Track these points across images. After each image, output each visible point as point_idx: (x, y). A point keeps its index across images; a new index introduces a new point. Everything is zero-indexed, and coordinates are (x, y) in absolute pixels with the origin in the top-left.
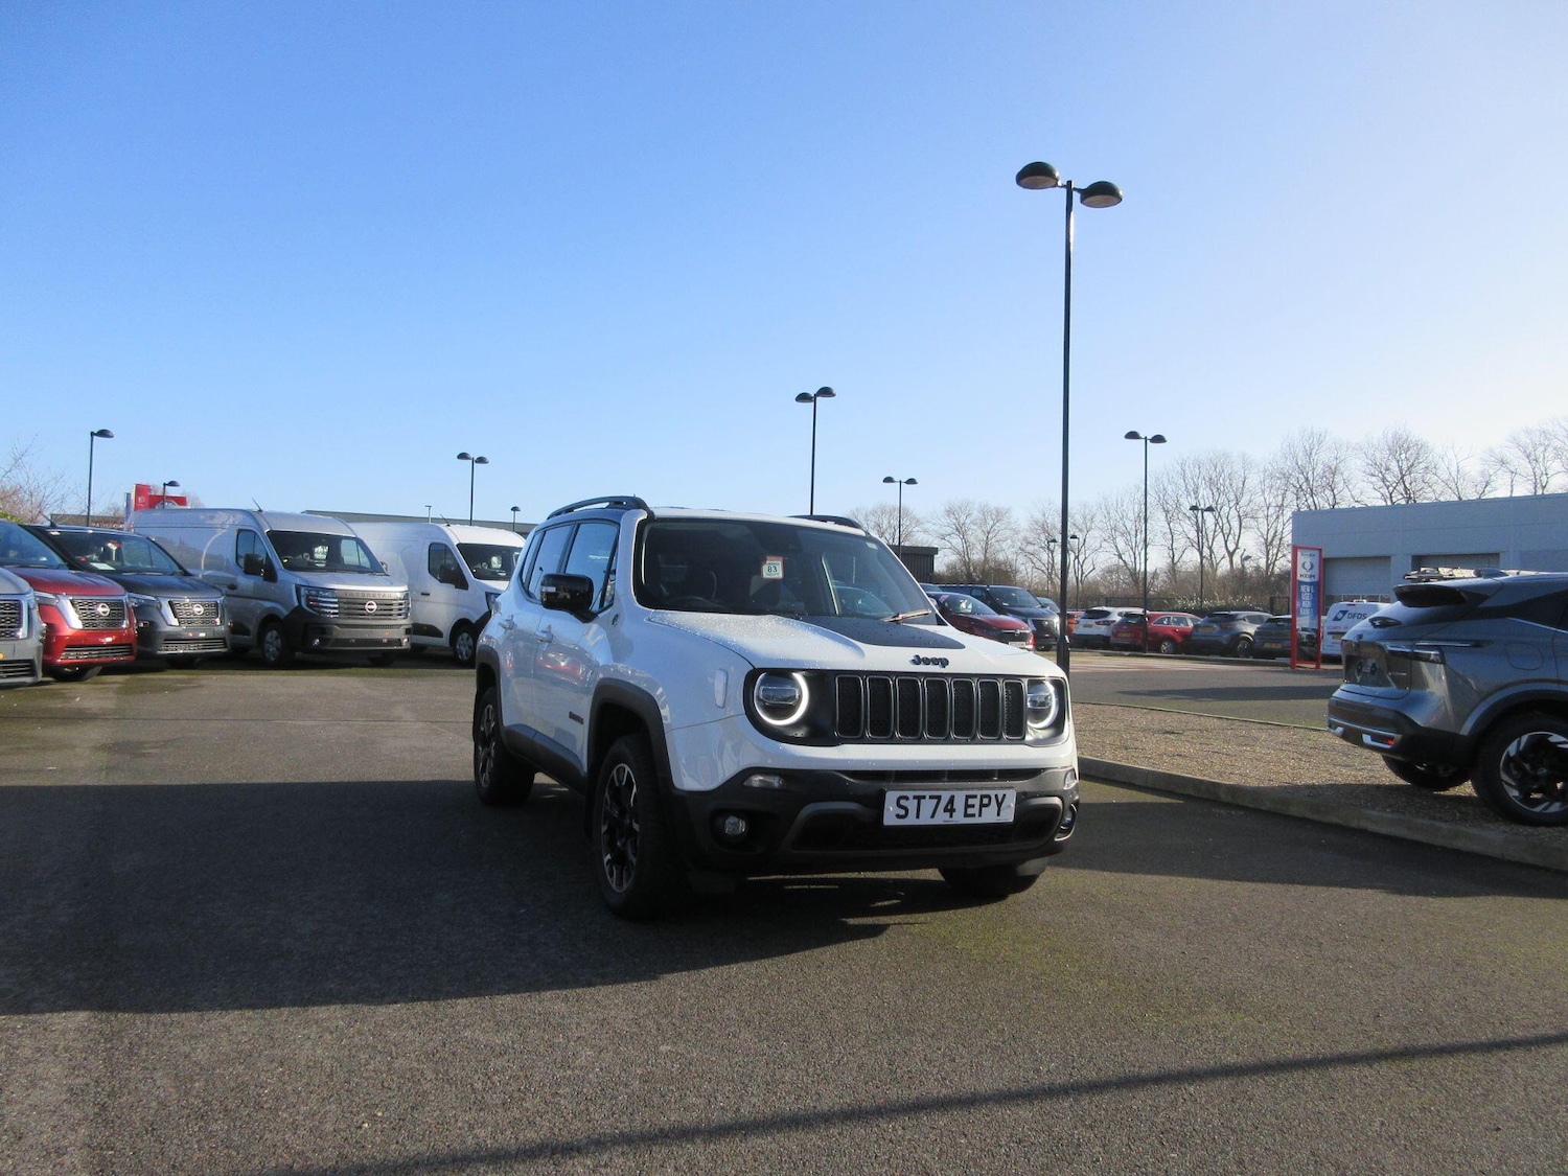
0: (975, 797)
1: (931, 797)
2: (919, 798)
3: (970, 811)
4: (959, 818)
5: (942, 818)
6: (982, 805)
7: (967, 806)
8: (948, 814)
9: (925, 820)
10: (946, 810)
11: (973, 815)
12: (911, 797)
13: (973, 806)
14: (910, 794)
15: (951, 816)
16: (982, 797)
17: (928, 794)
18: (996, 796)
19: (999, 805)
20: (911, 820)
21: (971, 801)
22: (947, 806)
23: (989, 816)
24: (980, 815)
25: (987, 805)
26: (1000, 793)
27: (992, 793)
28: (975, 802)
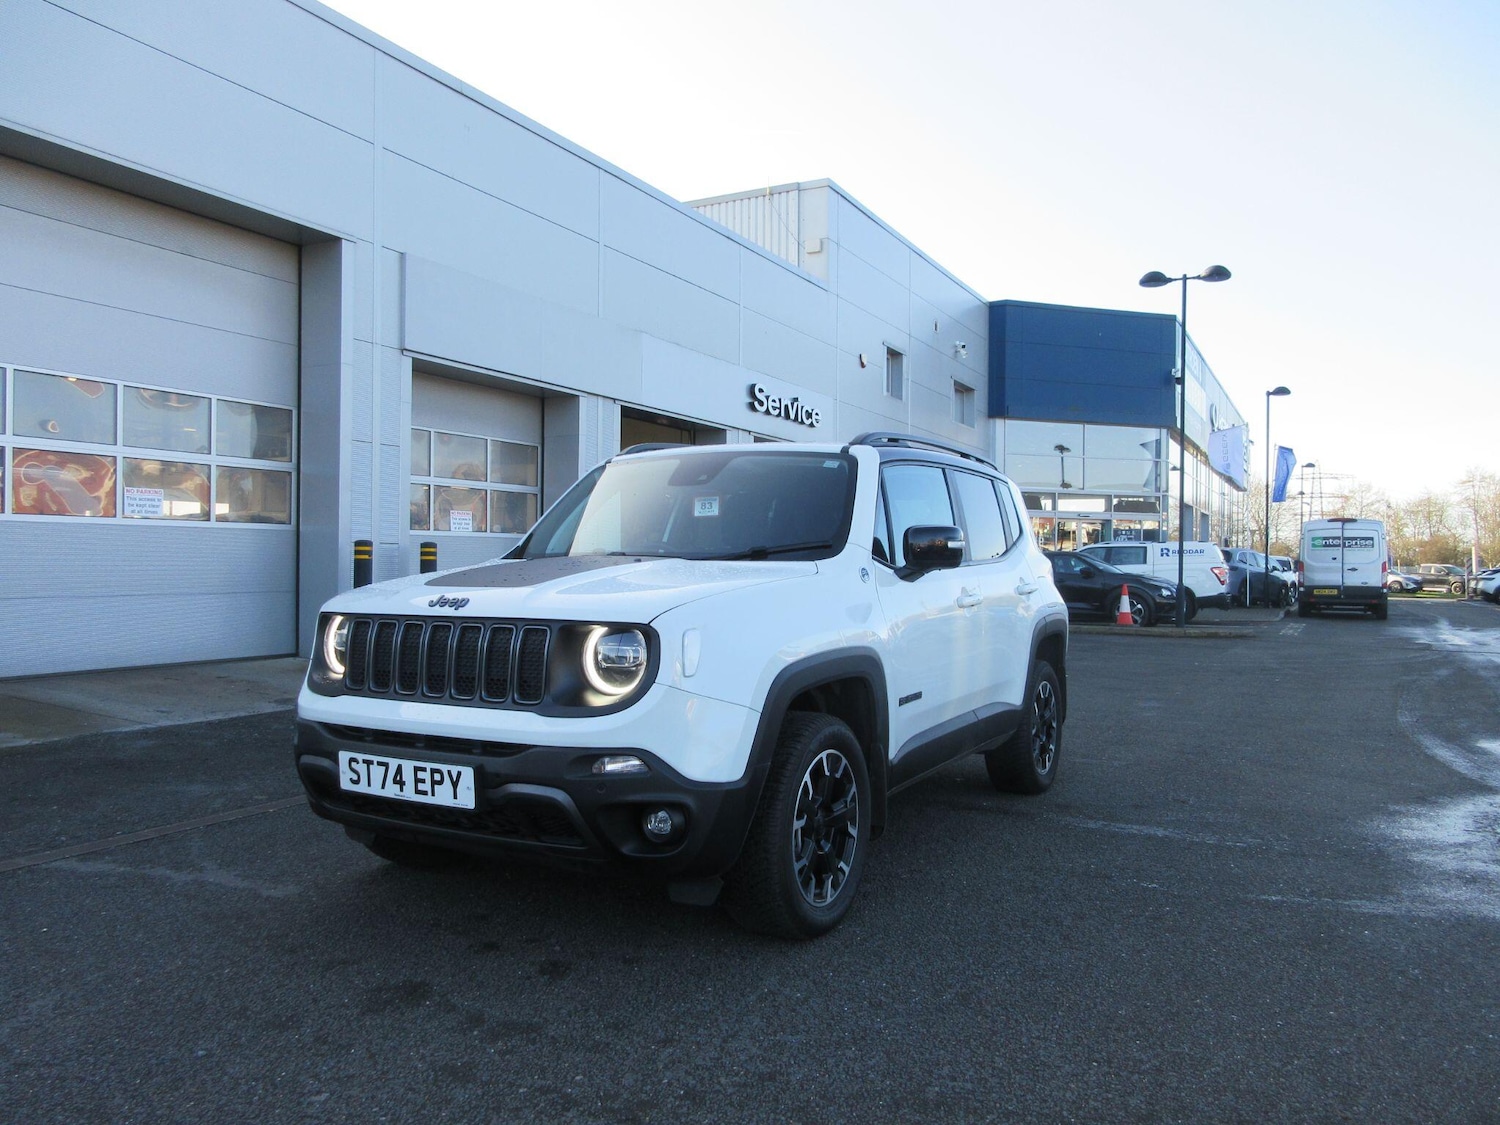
0: (424, 770)
1: (379, 764)
2: (368, 763)
3: (421, 787)
4: (409, 794)
5: (391, 791)
6: (434, 783)
7: (418, 781)
8: (398, 786)
9: (376, 790)
10: (395, 782)
11: (425, 793)
12: (361, 761)
13: (423, 781)
14: (360, 757)
15: (402, 790)
16: (433, 771)
17: (375, 759)
18: (449, 772)
19: (455, 785)
21: (421, 775)
22: (395, 777)
23: (443, 797)
24: (433, 794)
25: (441, 782)
26: (455, 769)
27: (444, 768)
28: (426, 776)
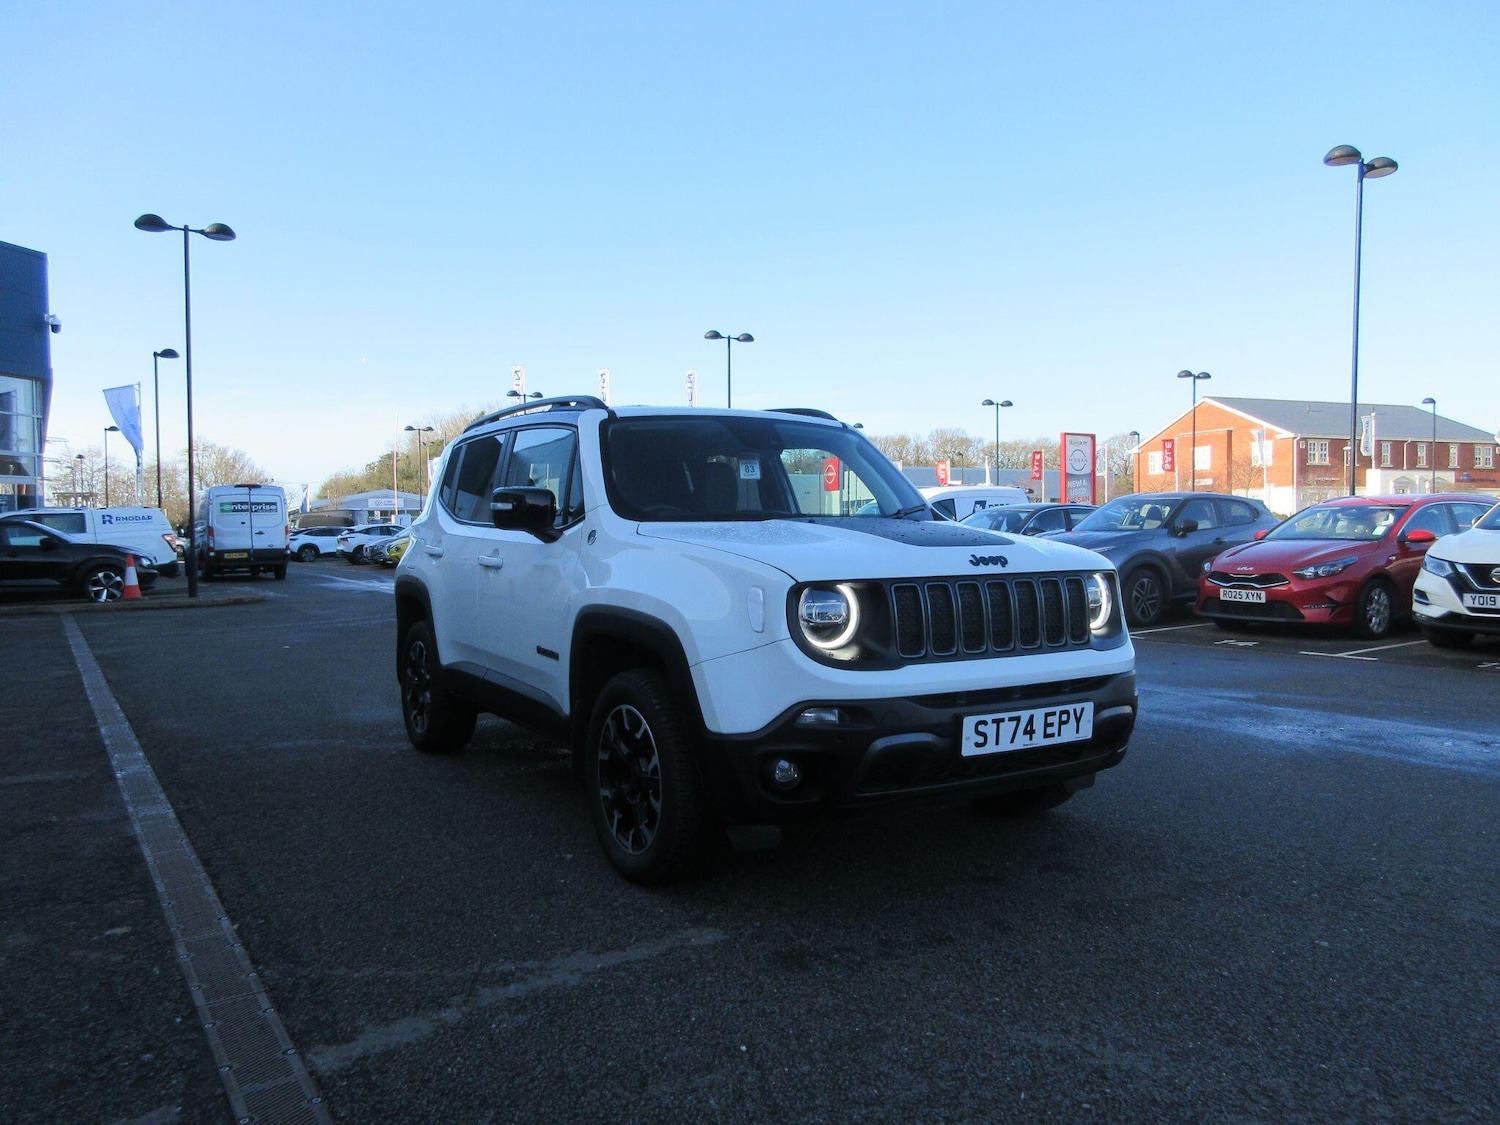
0: (1054, 714)
1: (1011, 719)
2: (998, 722)
3: (1050, 730)
4: (1039, 740)
5: (1022, 742)
6: (1061, 723)
7: (1047, 725)
8: (1028, 736)
9: (1005, 746)
10: (1026, 732)
11: (1052, 735)
12: (990, 722)
13: (1052, 725)
14: (988, 718)
15: (1031, 739)
16: (1062, 713)
17: (1006, 715)
18: (1074, 710)
19: (1078, 720)
20: (990, 748)
21: (1050, 719)
22: (1027, 726)
23: (1068, 735)
24: (1059, 735)
25: (1066, 722)
26: (1078, 707)
27: (1070, 708)
28: (1054, 719)
